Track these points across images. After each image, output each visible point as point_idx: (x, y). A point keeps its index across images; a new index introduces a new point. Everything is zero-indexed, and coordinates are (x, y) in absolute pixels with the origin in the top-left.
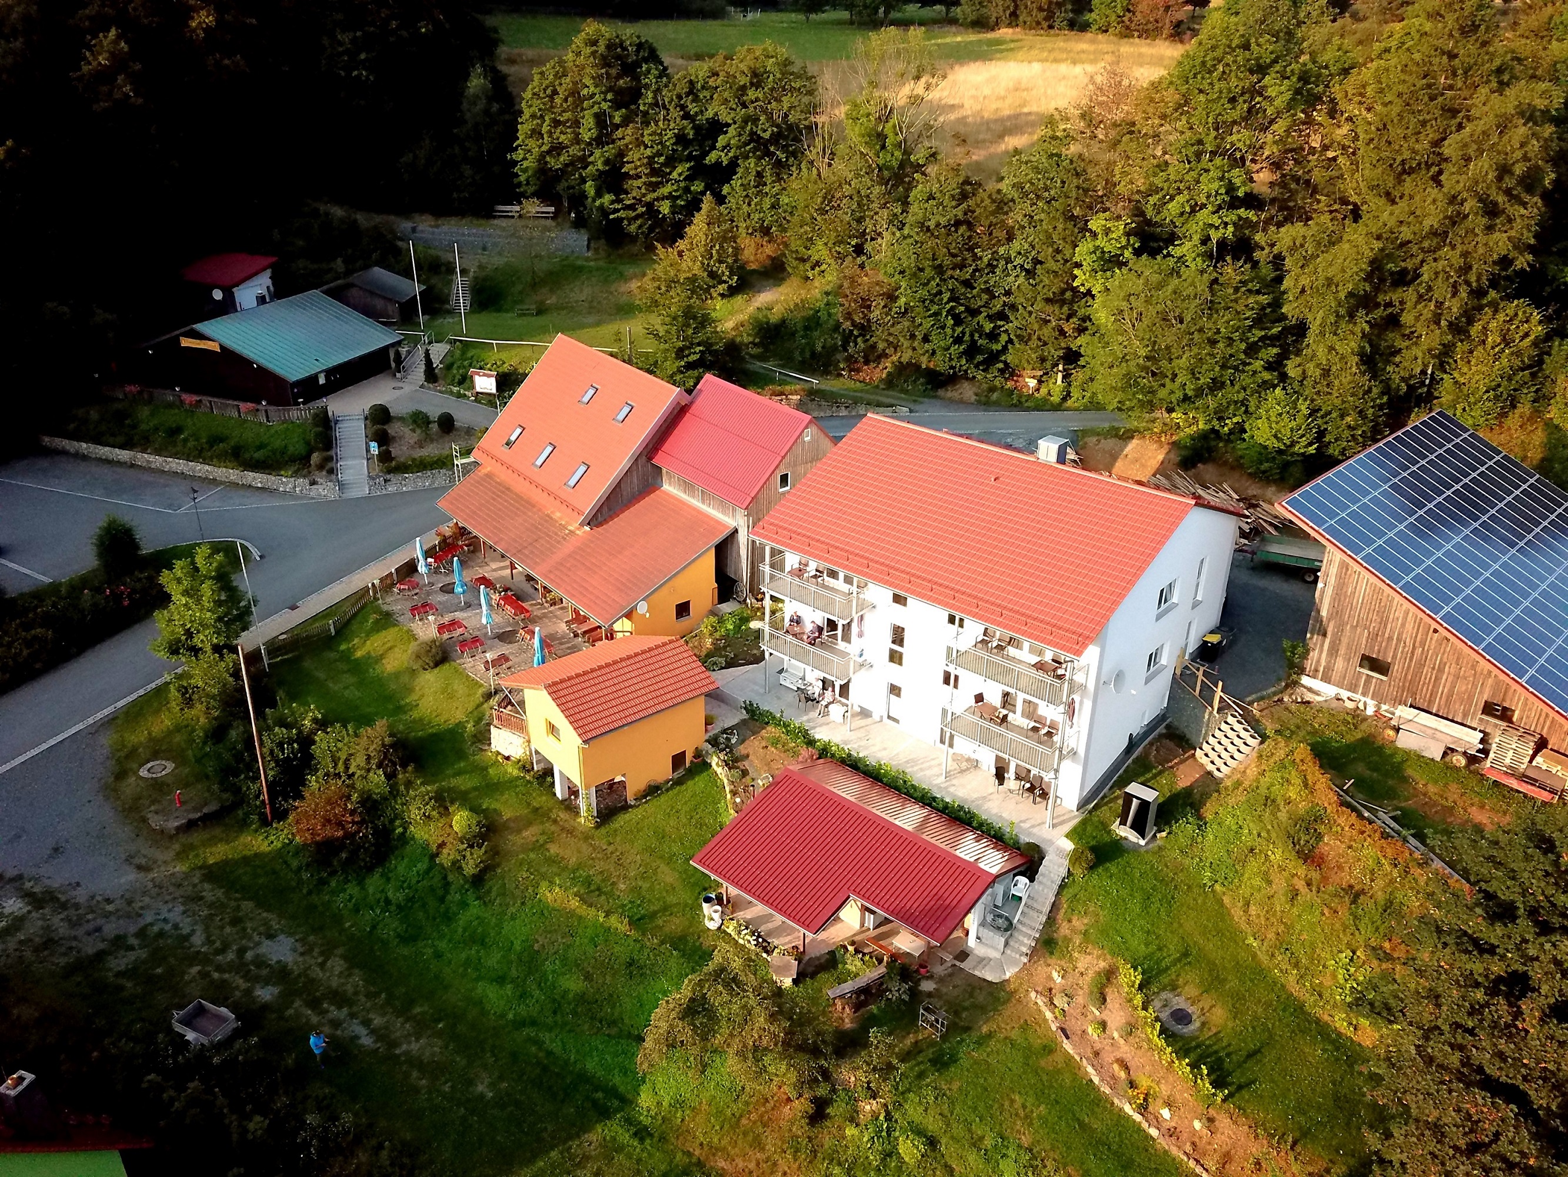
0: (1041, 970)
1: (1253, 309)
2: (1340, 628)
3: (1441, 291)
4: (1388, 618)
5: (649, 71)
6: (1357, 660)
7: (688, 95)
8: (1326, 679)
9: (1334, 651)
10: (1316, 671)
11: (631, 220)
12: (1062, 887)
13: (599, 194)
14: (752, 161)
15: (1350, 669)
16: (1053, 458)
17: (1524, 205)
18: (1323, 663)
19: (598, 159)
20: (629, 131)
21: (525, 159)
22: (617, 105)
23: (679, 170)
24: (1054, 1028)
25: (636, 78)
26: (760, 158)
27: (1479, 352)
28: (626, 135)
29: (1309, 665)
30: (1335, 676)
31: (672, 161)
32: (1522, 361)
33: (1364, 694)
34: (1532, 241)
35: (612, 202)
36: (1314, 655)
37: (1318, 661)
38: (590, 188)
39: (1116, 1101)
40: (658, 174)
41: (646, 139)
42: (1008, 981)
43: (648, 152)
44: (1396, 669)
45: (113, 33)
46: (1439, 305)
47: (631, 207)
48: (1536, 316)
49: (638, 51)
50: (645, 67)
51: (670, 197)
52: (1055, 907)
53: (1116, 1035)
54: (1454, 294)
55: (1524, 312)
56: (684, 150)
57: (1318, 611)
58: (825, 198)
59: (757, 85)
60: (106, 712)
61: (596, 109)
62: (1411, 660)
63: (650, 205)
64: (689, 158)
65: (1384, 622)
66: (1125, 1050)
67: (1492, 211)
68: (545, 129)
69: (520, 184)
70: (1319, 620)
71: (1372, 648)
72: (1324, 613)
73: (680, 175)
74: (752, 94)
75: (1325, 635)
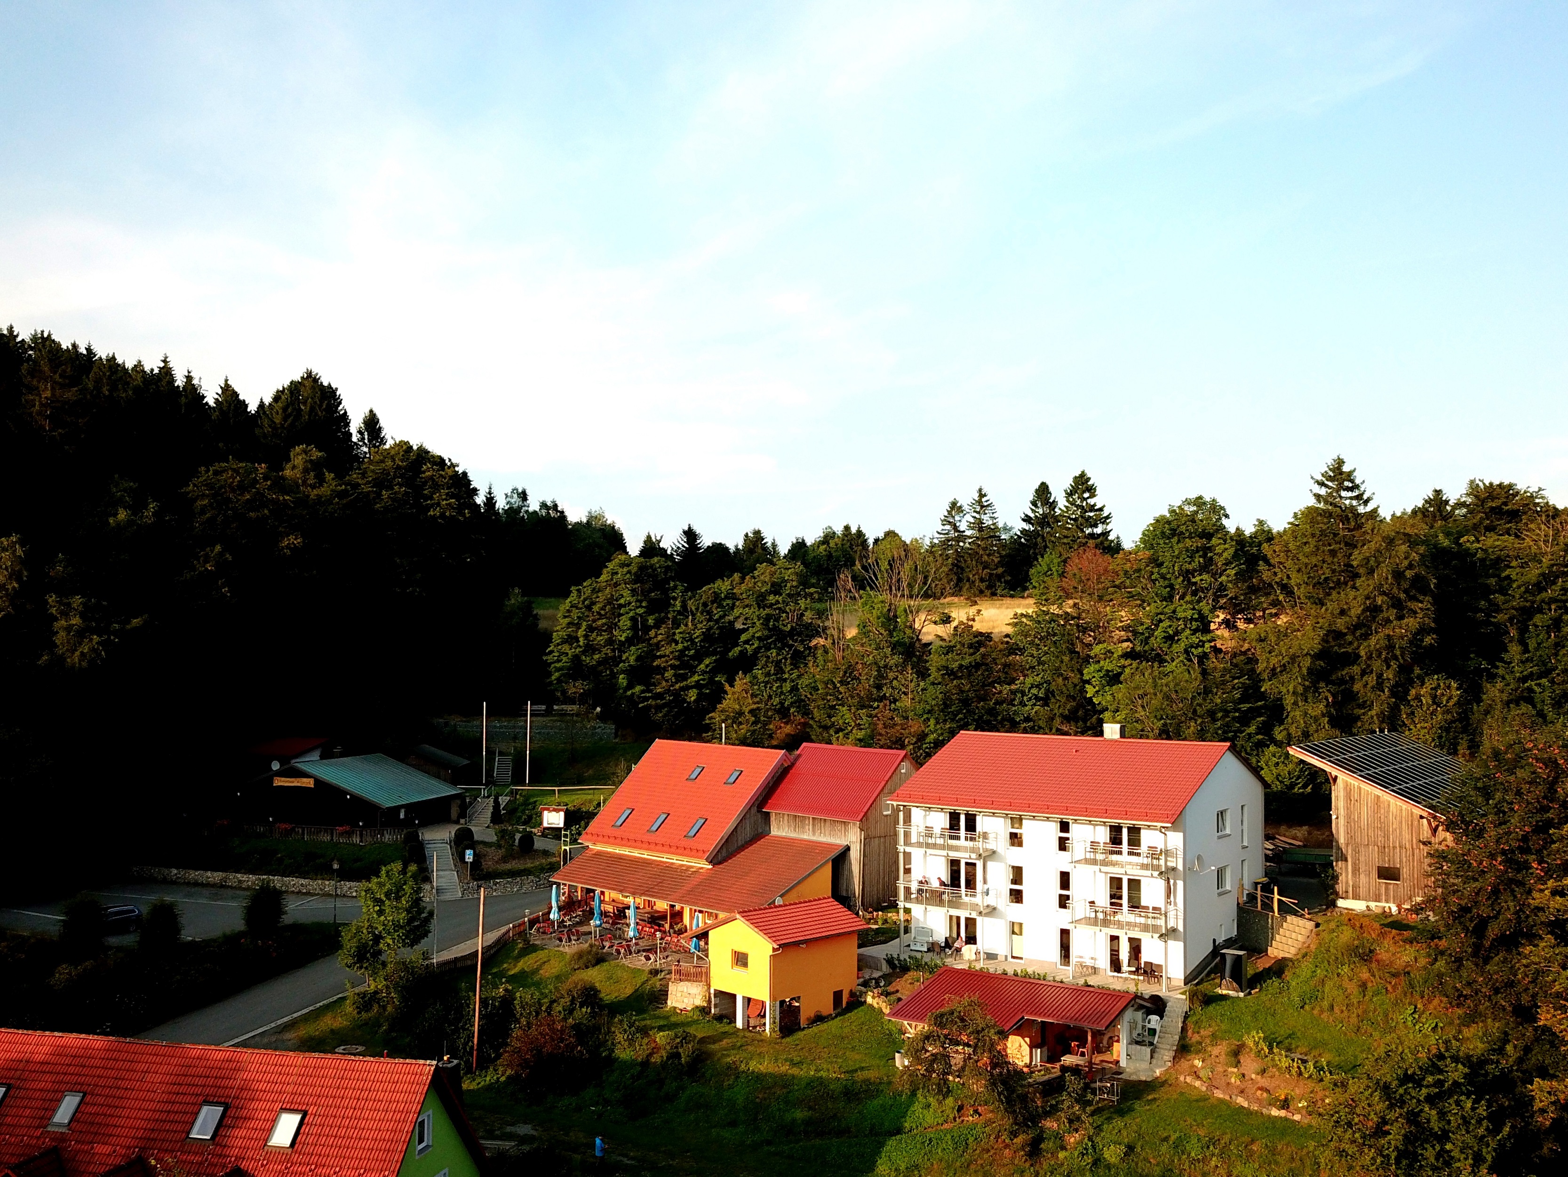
0: (1184, 1064)
1: (1239, 688)
2: (1356, 851)
3: (1377, 665)
4: (1388, 831)
5: (675, 587)
6: (1375, 874)
7: (713, 602)
8: (1356, 897)
9: (1356, 871)
10: (1347, 892)
11: (659, 708)
12: (1186, 1017)
13: (630, 686)
14: (774, 652)
15: (1373, 882)
16: (1117, 736)
17: (1422, 602)
18: (1351, 883)
19: (631, 656)
20: (662, 631)
21: (559, 661)
22: (650, 611)
23: (707, 661)
24: (1204, 1089)
25: (665, 592)
26: (780, 650)
27: (1419, 713)
28: (658, 635)
29: (1340, 888)
30: (1362, 891)
31: (699, 657)
32: (1453, 717)
33: (1387, 901)
34: (1433, 625)
35: (643, 692)
36: (1342, 878)
37: (1347, 882)
38: (622, 680)
39: (1265, 1111)
40: (685, 665)
41: (677, 637)
42: (1157, 1078)
43: (680, 646)
44: (1405, 872)
45: (218, 548)
46: (1379, 676)
47: (660, 696)
48: (1454, 685)
49: (665, 573)
50: (672, 584)
51: (697, 685)
52: (1184, 1029)
53: (1253, 1076)
54: (1388, 667)
55: (1444, 683)
56: (710, 647)
57: (1337, 842)
58: (845, 672)
59: (777, 592)
60: (285, 1019)
61: (631, 614)
62: (1413, 861)
63: (676, 694)
64: (714, 653)
65: (1387, 836)
66: (1263, 1082)
67: (1397, 604)
68: (581, 633)
69: (551, 683)
70: (1339, 848)
71: (1384, 861)
72: (1342, 840)
73: (707, 666)
74: (772, 598)
75: (1346, 860)
